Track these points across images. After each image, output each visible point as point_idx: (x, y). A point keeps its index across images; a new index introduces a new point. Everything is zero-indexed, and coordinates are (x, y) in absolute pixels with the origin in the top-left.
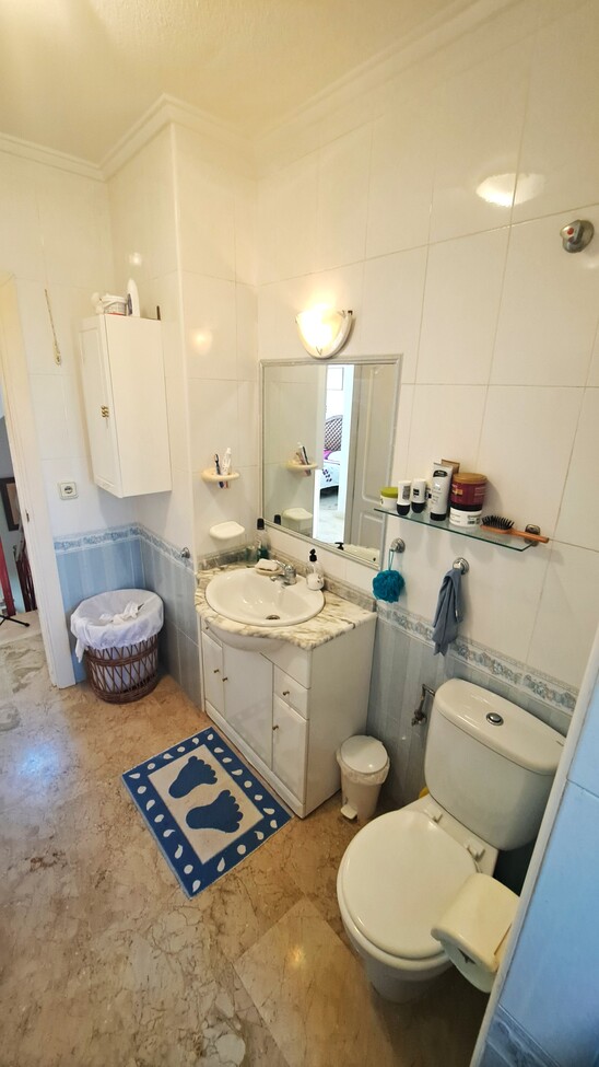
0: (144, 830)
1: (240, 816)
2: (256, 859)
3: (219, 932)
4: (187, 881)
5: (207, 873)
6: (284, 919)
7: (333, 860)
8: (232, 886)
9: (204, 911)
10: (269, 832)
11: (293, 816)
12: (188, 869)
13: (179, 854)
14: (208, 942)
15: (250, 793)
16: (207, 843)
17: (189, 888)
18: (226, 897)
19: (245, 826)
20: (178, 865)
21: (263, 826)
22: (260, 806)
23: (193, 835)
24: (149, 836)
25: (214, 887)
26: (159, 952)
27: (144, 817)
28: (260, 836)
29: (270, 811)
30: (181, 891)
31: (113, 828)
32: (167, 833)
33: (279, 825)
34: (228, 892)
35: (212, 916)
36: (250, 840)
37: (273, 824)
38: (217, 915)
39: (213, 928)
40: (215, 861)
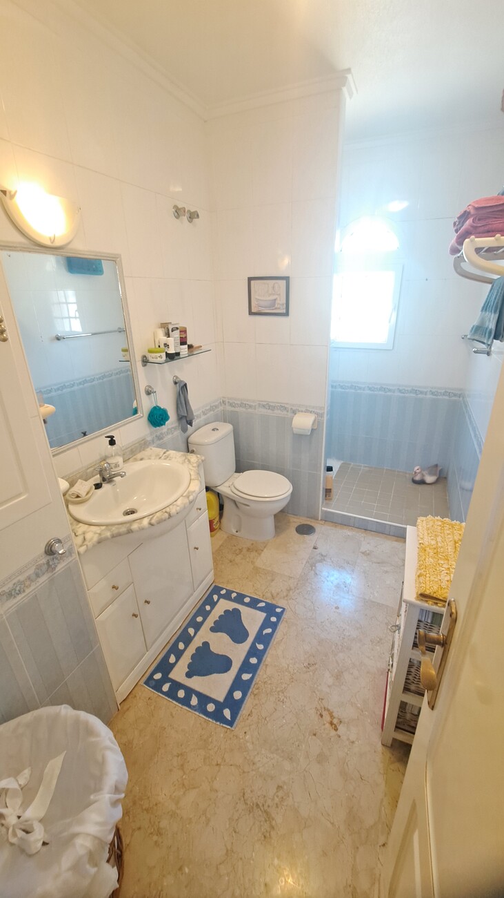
0: (267, 665)
1: (226, 612)
2: (249, 591)
3: (291, 589)
4: (279, 616)
5: (270, 609)
6: (269, 569)
7: (231, 561)
8: (269, 595)
9: (287, 600)
10: (229, 592)
11: (214, 585)
12: (274, 619)
13: (269, 631)
14: (297, 591)
15: (206, 615)
16: (252, 620)
17: (282, 612)
18: (275, 595)
19: (231, 606)
20: (274, 626)
21: (227, 596)
22: (213, 604)
23: (253, 631)
24: (268, 658)
25: (274, 602)
26: (316, 608)
27: (258, 672)
28: (234, 595)
29: (215, 597)
30: (285, 616)
31: (278, 689)
32: (260, 647)
33: (222, 589)
34: (272, 596)
35: (287, 596)
36: (240, 598)
37: (223, 592)
38: (285, 594)
39: (291, 592)
40: (261, 609)
